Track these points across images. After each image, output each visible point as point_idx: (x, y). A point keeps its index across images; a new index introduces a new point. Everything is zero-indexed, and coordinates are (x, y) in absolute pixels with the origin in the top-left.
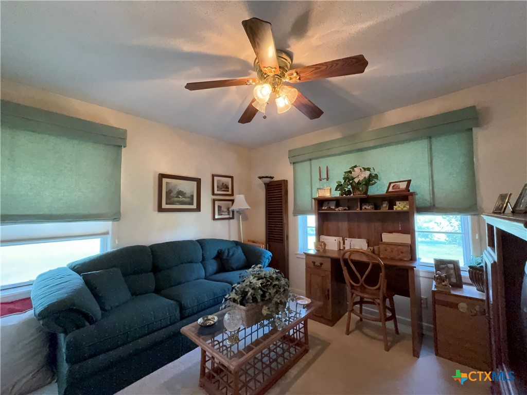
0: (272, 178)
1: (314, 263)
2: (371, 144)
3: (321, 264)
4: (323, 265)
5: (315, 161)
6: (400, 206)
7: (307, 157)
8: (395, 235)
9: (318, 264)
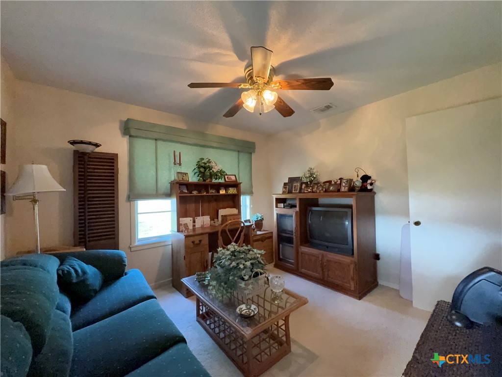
0: (97, 145)
1: (193, 242)
2: (215, 145)
3: (200, 241)
4: (202, 242)
5: (162, 142)
6: (232, 191)
7: (156, 136)
8: (227, 209)
9: (197, 242)
